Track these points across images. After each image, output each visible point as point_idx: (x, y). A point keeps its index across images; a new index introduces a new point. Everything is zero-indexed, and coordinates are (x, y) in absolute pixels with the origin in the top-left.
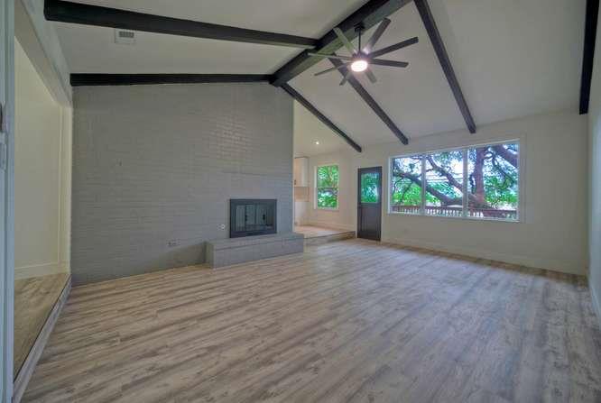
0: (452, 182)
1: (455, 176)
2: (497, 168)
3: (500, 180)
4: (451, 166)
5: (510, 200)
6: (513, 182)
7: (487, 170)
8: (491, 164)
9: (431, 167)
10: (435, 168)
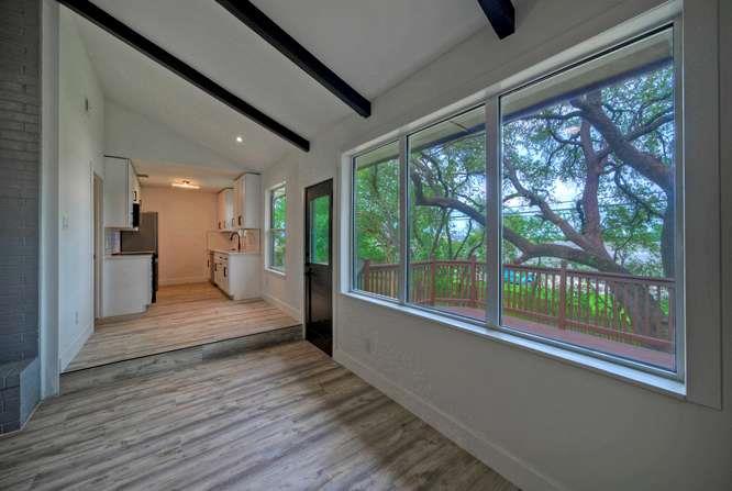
0: (547, 215)
1: (553, 207)
2: (624, 190)
3: (630, 210)
4: (549, 188)
5: (645, 241)
6: (651, 213)
7: (607, 196)
8: (613, 184)
9: (515, 191)
10: (522, 192)
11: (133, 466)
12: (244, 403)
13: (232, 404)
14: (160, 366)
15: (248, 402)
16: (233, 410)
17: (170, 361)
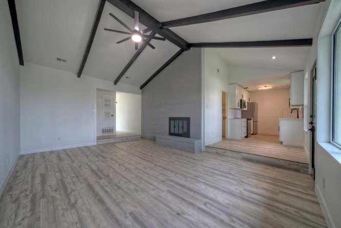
11: (199, 169)
12: (236, 175)
13: (233, 172)
14: (226, 154)
15: (238, 175)
16: (231, 174)
17: (230, 154)
